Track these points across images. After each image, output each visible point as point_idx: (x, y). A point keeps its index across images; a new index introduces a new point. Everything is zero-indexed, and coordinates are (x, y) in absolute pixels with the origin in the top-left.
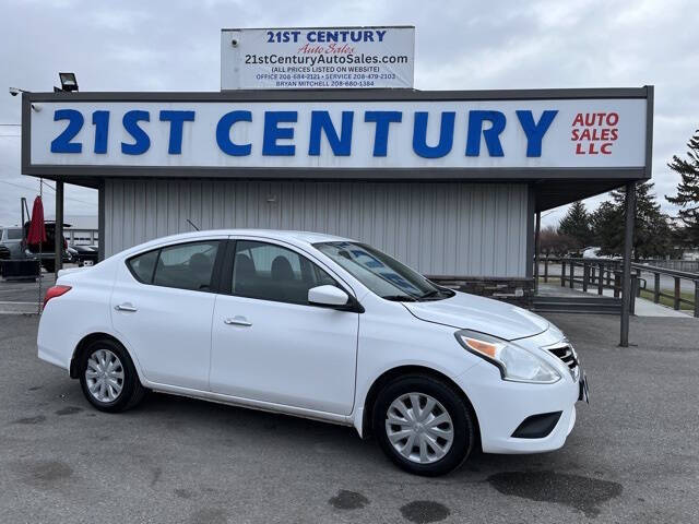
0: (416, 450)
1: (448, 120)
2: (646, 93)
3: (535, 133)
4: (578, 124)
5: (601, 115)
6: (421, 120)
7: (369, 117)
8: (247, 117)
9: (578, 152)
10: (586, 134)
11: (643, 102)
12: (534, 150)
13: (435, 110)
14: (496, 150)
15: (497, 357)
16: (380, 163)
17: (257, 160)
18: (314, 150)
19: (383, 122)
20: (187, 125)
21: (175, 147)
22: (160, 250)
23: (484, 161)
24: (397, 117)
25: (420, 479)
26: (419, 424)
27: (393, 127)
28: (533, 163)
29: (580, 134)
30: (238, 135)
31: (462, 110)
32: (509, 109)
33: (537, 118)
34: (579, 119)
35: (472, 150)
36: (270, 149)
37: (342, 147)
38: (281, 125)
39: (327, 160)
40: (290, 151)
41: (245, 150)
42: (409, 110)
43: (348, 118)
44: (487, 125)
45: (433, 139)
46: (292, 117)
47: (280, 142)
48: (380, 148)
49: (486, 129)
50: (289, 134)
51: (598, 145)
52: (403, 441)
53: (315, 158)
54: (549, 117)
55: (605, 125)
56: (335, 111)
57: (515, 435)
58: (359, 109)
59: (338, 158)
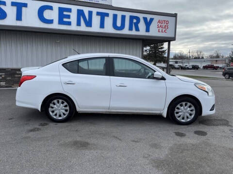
0: (183, 118)
1: (123, 17)
2: (175, 15)
3: (148, 24)
4: (159, 24)
5: (165, 21)
6: (115, 16)
7: (98, 14)
8: (51, 8)
9: (159, 32)
10: (161, 26)
11: (174, 18)
12: (148, 30)
13: (120, 14)
14: (137, 29)
16: (102, 31)
17: (55, 26)
18: (79, 24)
19: (103, 16)
20: (24, 9)
21: (19, 17)
22: (79, 61)
23: (134, 33)
24: (107, 15)
26: (185, 111)
27: (106, 18)
28: (147, 34)
29: (159, 26)
30: (47, 14)
31: (128, 15)
32: (141, 16)
33: (148, 20)
34: (159, 22)
35: (131, 29)
36: (61, 22)
37: (89, 24)
38: (65, 13)
39: (83, 28)
40: (69, 23)
41: (51, 22)
42: (111, 13)
43: (90, 13)
44: (135, 21)
45: (119, 24)
46: (70, 10)
47: (65, 20)
48: (102, 25)
49: (134, 23)
50: (69, 17)
51: (164, 30)
53: (78, 27)
54: (152, 20)
55: (165, 24)
56: (86, 10)
58: (95, 10)
59: (87, 28)
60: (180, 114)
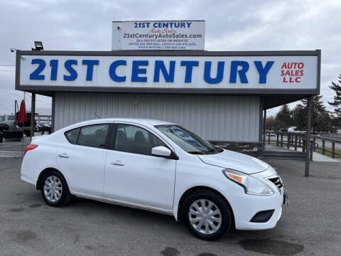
0: (203, 228)
1: (221, 65)
2: (317, 53)
3: (263, 71)
4: (284, 68)
5: (295, 64)
6: (208, 65)
7: (183, 63)
8: (124, 63)
9: (284, 81)
10: (288, 73)
11: (315, 58)
12: (263, 80)
13: (215, 61)
14: (244, 80)
15: (243, 182)
16: (188, 86)
17: (128, 84)
18: (156, 79)
19: (189, 66)
20: (95, 67)
21: (89, 77)
22: (81, 128)
23: (238, 85)
24: (196, 64)
25: (205, 242)
26: (205, 215)
27: (194, 69)
28: (262, 86)
29: (285, 73)
30: (120, 71)
31: (228, 61)
32: (250, 60)
33: (264, 65)
34: (284, 65)
35: (233, 80)
36: (135, 79)
37: (170, 78)
38: (140, 67)
39: (163, 84)
40: (144, 80)
41: (123, 79)
42: (202, 60)
43: (173, 64)
44: (240, 68)
45: (213, 75)
46: (146, 63)
47: (140, 75)
48: (188, 78)
49: (239, 70)
50: (144, 71)
51: (294, 78)
52: (197, 223)
53: (156, 83)
54: (270, 64)
55: (297, 69)
56: (167, 61)
57: (251, 221)
58: (178, 60)
59: (167, 83)
60: (198, 218)
